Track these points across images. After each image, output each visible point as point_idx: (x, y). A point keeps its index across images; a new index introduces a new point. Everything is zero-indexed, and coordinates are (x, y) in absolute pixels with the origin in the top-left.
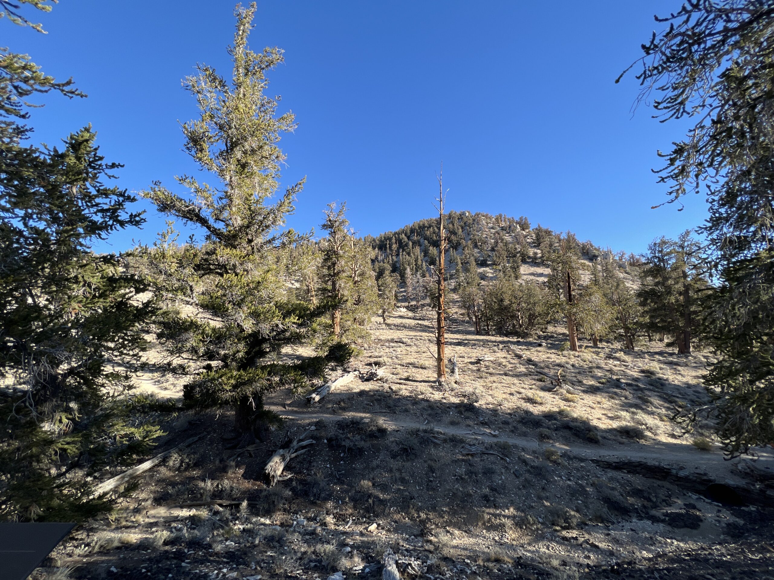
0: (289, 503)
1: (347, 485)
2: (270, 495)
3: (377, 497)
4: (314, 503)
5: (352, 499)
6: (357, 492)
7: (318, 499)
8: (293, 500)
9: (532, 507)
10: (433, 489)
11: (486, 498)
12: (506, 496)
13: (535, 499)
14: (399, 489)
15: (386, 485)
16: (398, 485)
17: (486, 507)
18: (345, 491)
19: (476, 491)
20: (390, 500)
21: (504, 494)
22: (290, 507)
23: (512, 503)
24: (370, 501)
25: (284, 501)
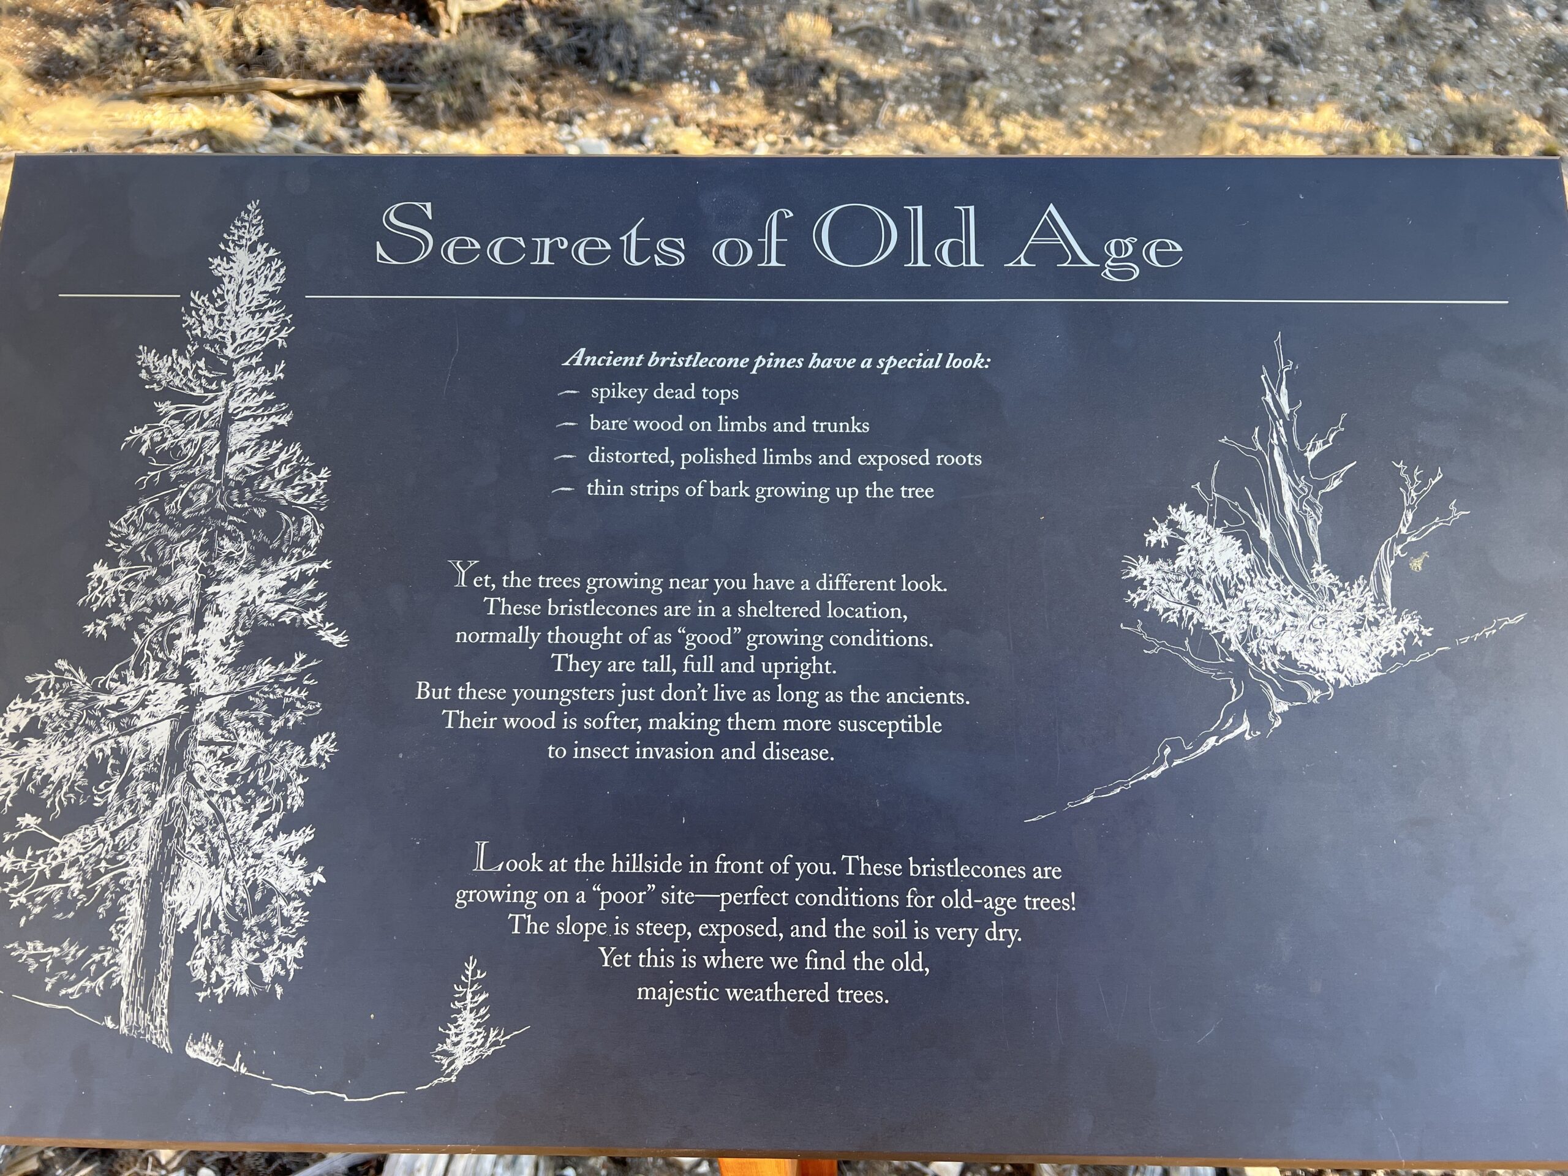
0: (534, 89)
1: (733, 31)
2: (455, 64)
3: (851, 74)
4: (623, 92)
5: (759, 78)
6: (770, 54)
7: (634, 78)
8: (543, 78)
9: (1399, 106)
10: (1057, 47)
11: (1245, 77)
12: (1316, 69)
13: (1417, 81)
14: (928, 48)
15: (881, 34)
16: (924, 32)
17: (1237, 103)
18: (726, 50)
19: (1212, 55)
20: (894, 82)
21: (1314, 65)
22: (538, 102)
23: (1334, 91)
24: (828, 85)
25: (511, 84)
